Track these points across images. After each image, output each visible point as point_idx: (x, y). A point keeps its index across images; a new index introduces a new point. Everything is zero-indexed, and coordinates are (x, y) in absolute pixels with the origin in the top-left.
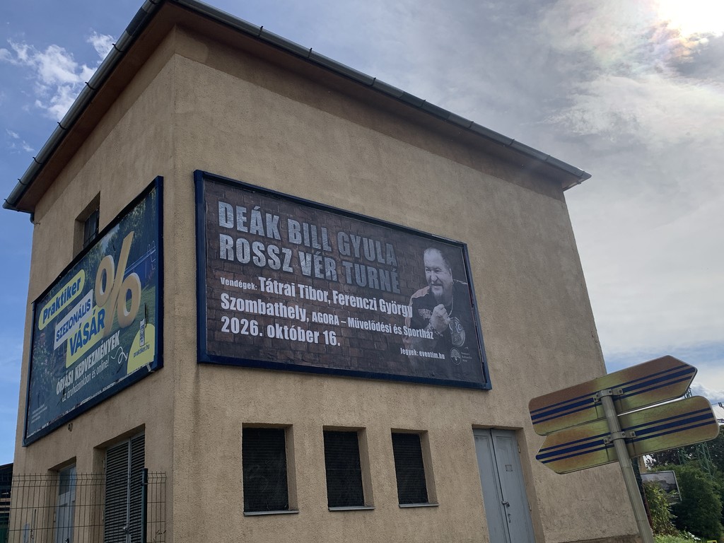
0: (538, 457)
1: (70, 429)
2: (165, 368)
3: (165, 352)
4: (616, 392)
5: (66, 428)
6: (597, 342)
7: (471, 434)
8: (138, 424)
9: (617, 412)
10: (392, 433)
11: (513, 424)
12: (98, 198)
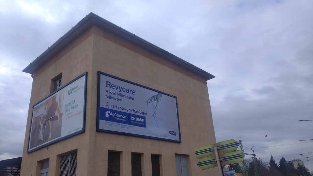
0: (198, 165)
1: (47, 149)
2: (86, 132)
3: (86, 127)
4: (219, 148)
5: (46, 149)
6: (213, 129)
7: (174, 156)
8: (75, 149)
9: (218, 153)
10: (151, 155)
11: (187, 154)
12: (62, 73)
